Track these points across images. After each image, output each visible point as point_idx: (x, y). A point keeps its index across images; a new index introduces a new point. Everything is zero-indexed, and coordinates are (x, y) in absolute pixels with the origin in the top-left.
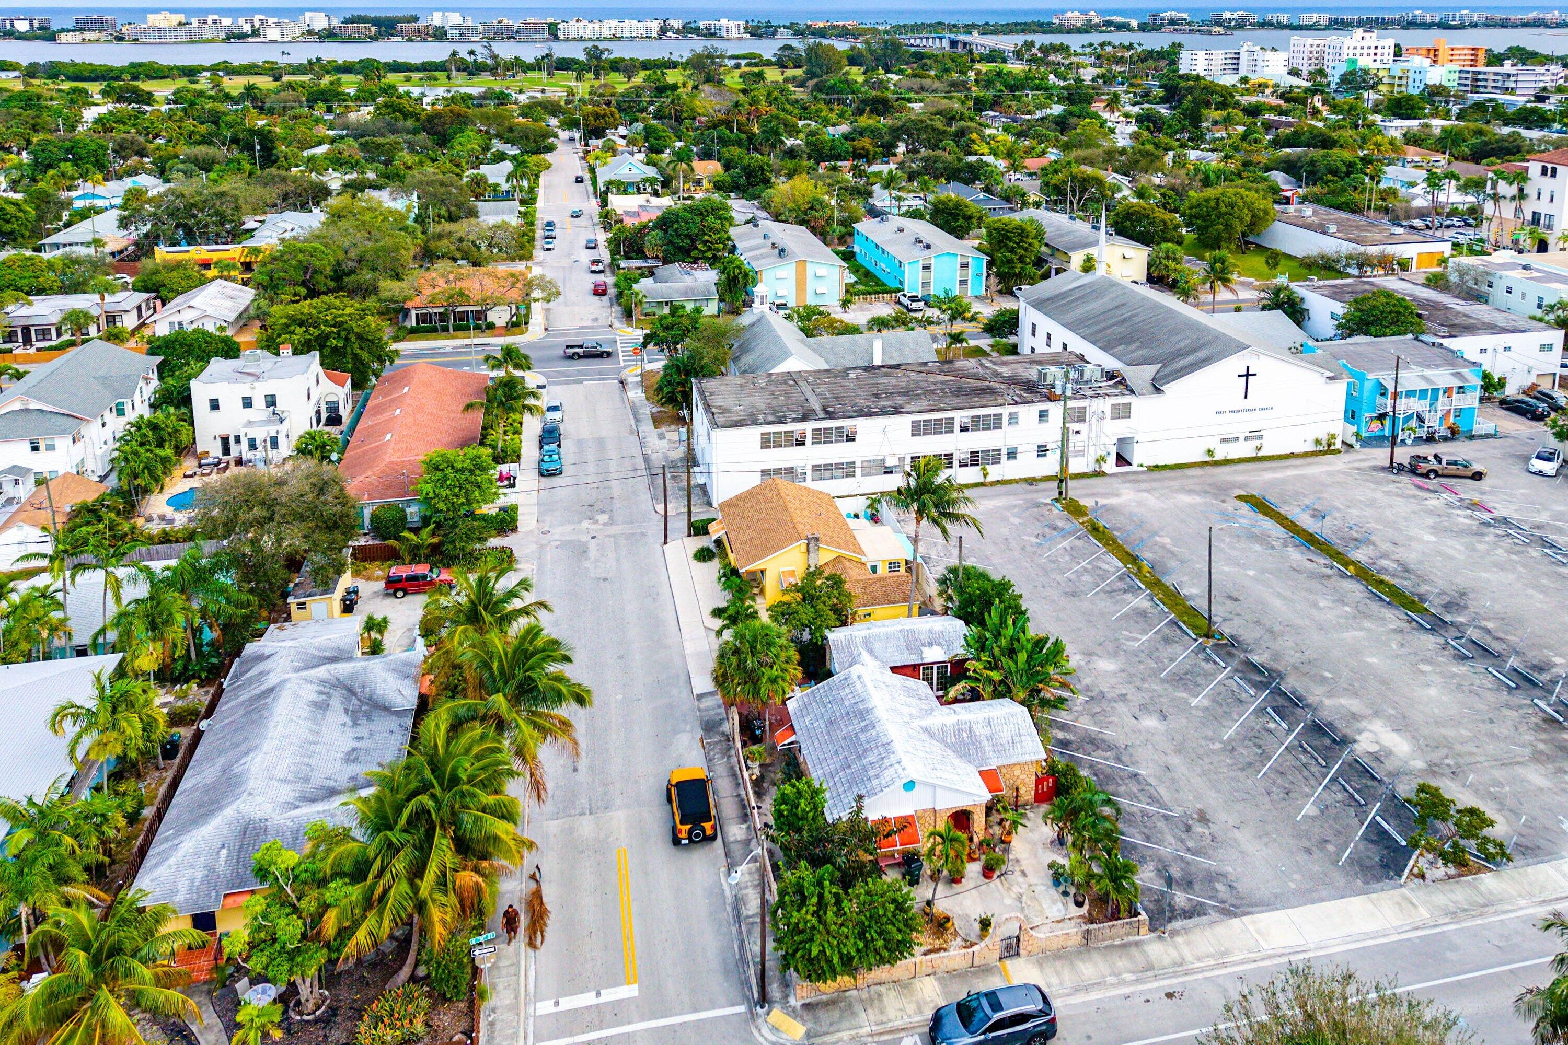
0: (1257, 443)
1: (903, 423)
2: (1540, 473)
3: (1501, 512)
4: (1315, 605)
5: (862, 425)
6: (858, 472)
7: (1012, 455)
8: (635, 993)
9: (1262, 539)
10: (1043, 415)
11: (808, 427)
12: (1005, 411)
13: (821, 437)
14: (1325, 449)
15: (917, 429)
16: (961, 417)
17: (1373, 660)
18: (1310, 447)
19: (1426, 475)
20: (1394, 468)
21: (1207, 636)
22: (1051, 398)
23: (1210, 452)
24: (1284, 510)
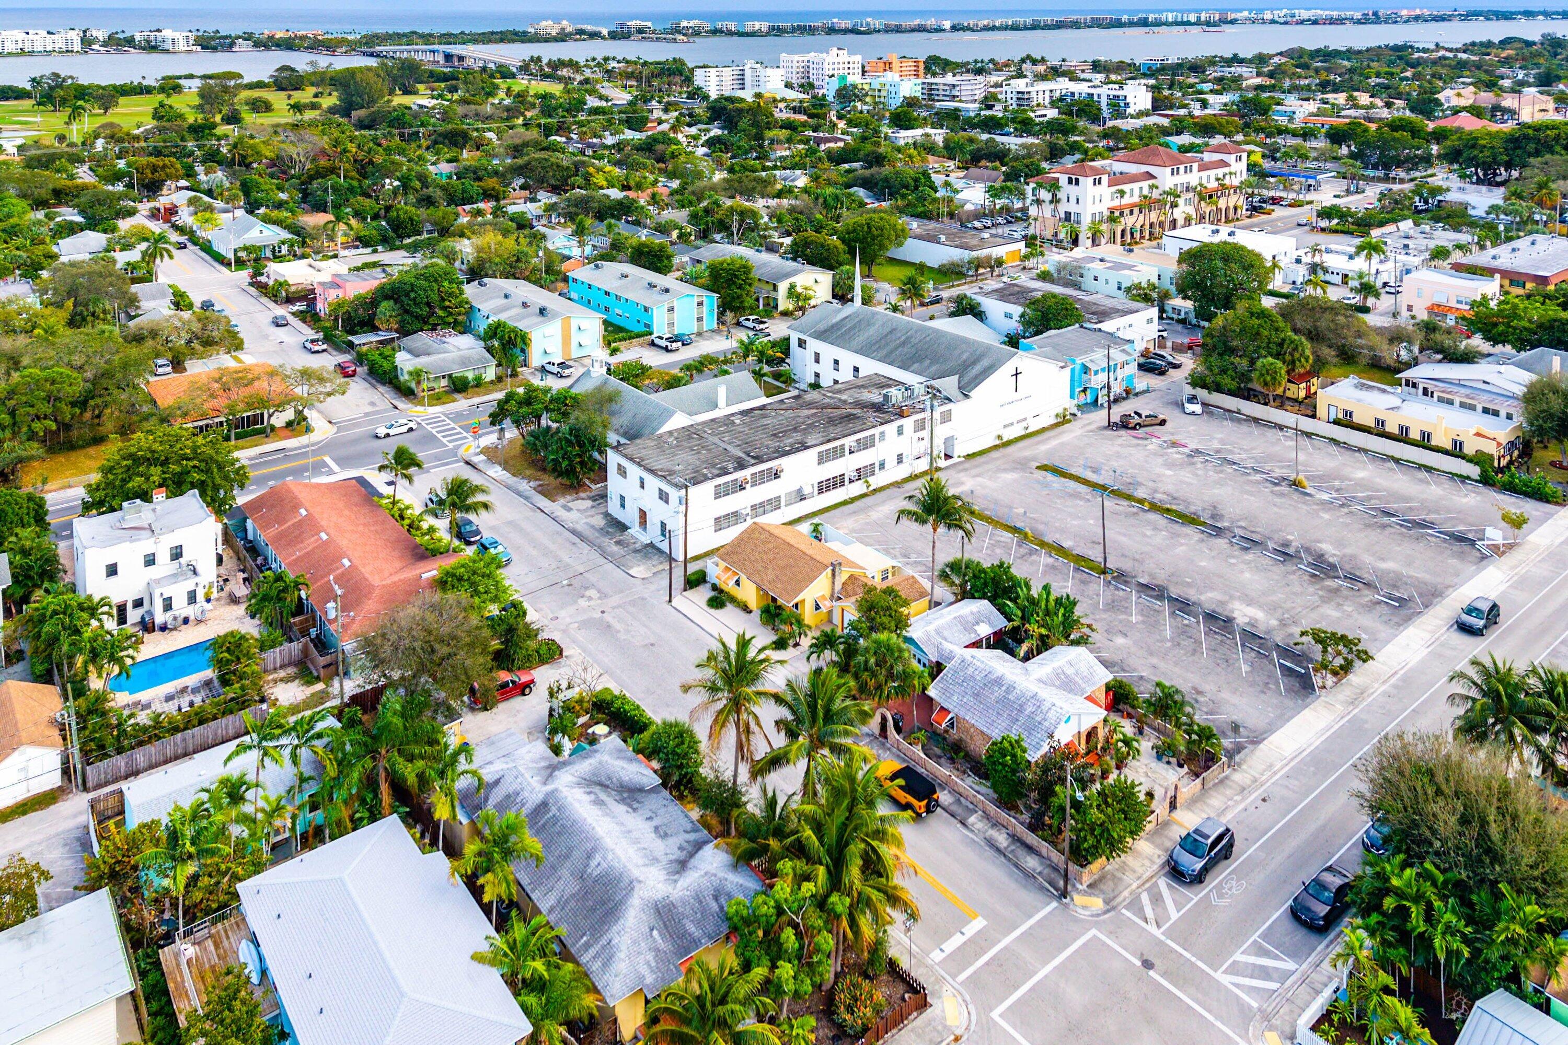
0: (1024, 424)
1: (811, 455)
2: (1193, 413)
3: (1193, 445)
4: (1145, 535)
5: (784, 463)
6: (783, 503)
7: (882, 466)
8: (984, 923)
9: (1076, 495)
10: (900, 431)
11: (747, 473)
12: (876, 431)
13: (758, 480)
14: (1063, 420)
15: (822, 458)
16: (849, 441)
17: (1203, 564)
18: (1053, 421)
19: (1134, 428)
20: (1111, 426)
21: (1104, 573)
22: (901, 415)
23: (999, 437)
24: (1073, 471)
